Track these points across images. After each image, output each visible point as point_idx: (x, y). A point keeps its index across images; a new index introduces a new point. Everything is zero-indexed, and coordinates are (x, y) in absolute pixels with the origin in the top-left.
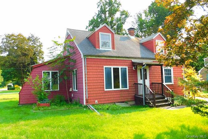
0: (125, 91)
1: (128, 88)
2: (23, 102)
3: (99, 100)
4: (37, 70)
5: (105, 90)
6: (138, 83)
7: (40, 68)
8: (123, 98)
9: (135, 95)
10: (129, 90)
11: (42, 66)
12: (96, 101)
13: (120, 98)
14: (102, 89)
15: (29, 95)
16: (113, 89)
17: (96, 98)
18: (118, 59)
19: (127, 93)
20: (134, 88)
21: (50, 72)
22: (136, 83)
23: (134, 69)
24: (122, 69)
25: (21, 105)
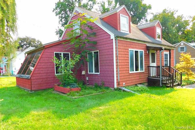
0: (142, 73)
1: (144, 71)
2: (35, 88)
3: (125, 82)
4: (49, 51)
5: (130, 72)
6: (150, 66)
7: (52, 48)
8: (141, 80)
9: (149, 77)
10: (145, 73)
11: (53, 47)
12: (124, 83)
13: (139, 80)
14: (127, 72)
15: (41, 80)
16: (135, 72)
17: (123, 80)
18: (138, 42)
19: (143, 75)
20: (147, 70)
21: (62, 53)
22: (149, 66)
23: (147, 53)
24: (141, 52)
25: (34, 92)
